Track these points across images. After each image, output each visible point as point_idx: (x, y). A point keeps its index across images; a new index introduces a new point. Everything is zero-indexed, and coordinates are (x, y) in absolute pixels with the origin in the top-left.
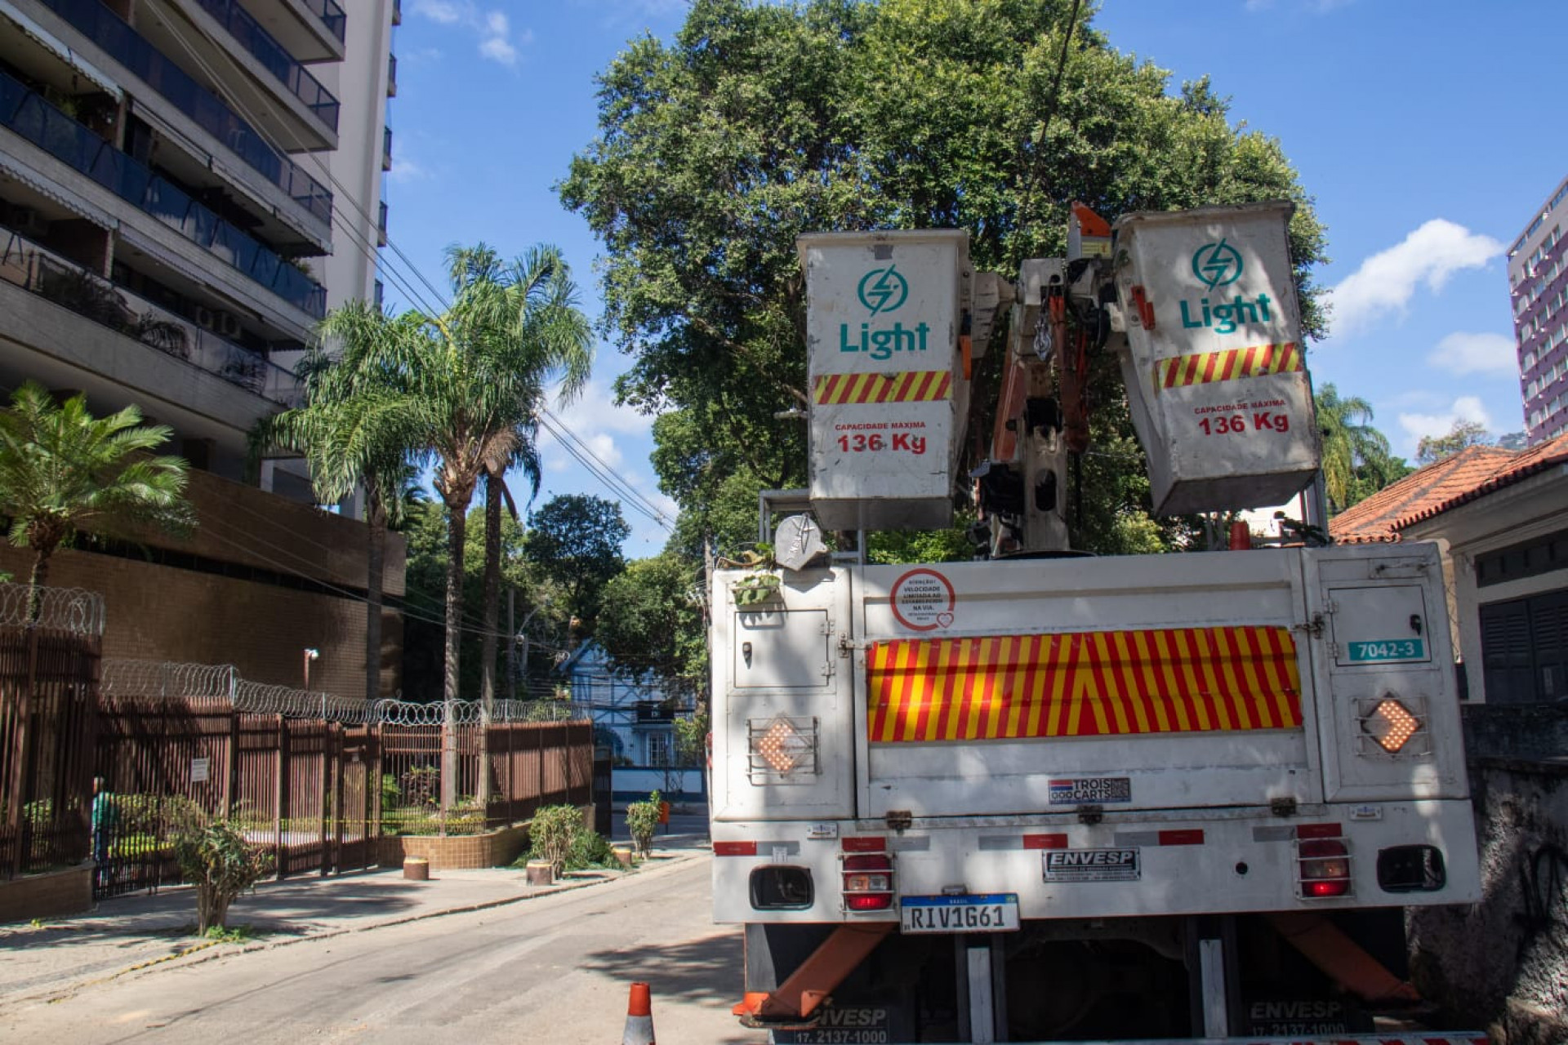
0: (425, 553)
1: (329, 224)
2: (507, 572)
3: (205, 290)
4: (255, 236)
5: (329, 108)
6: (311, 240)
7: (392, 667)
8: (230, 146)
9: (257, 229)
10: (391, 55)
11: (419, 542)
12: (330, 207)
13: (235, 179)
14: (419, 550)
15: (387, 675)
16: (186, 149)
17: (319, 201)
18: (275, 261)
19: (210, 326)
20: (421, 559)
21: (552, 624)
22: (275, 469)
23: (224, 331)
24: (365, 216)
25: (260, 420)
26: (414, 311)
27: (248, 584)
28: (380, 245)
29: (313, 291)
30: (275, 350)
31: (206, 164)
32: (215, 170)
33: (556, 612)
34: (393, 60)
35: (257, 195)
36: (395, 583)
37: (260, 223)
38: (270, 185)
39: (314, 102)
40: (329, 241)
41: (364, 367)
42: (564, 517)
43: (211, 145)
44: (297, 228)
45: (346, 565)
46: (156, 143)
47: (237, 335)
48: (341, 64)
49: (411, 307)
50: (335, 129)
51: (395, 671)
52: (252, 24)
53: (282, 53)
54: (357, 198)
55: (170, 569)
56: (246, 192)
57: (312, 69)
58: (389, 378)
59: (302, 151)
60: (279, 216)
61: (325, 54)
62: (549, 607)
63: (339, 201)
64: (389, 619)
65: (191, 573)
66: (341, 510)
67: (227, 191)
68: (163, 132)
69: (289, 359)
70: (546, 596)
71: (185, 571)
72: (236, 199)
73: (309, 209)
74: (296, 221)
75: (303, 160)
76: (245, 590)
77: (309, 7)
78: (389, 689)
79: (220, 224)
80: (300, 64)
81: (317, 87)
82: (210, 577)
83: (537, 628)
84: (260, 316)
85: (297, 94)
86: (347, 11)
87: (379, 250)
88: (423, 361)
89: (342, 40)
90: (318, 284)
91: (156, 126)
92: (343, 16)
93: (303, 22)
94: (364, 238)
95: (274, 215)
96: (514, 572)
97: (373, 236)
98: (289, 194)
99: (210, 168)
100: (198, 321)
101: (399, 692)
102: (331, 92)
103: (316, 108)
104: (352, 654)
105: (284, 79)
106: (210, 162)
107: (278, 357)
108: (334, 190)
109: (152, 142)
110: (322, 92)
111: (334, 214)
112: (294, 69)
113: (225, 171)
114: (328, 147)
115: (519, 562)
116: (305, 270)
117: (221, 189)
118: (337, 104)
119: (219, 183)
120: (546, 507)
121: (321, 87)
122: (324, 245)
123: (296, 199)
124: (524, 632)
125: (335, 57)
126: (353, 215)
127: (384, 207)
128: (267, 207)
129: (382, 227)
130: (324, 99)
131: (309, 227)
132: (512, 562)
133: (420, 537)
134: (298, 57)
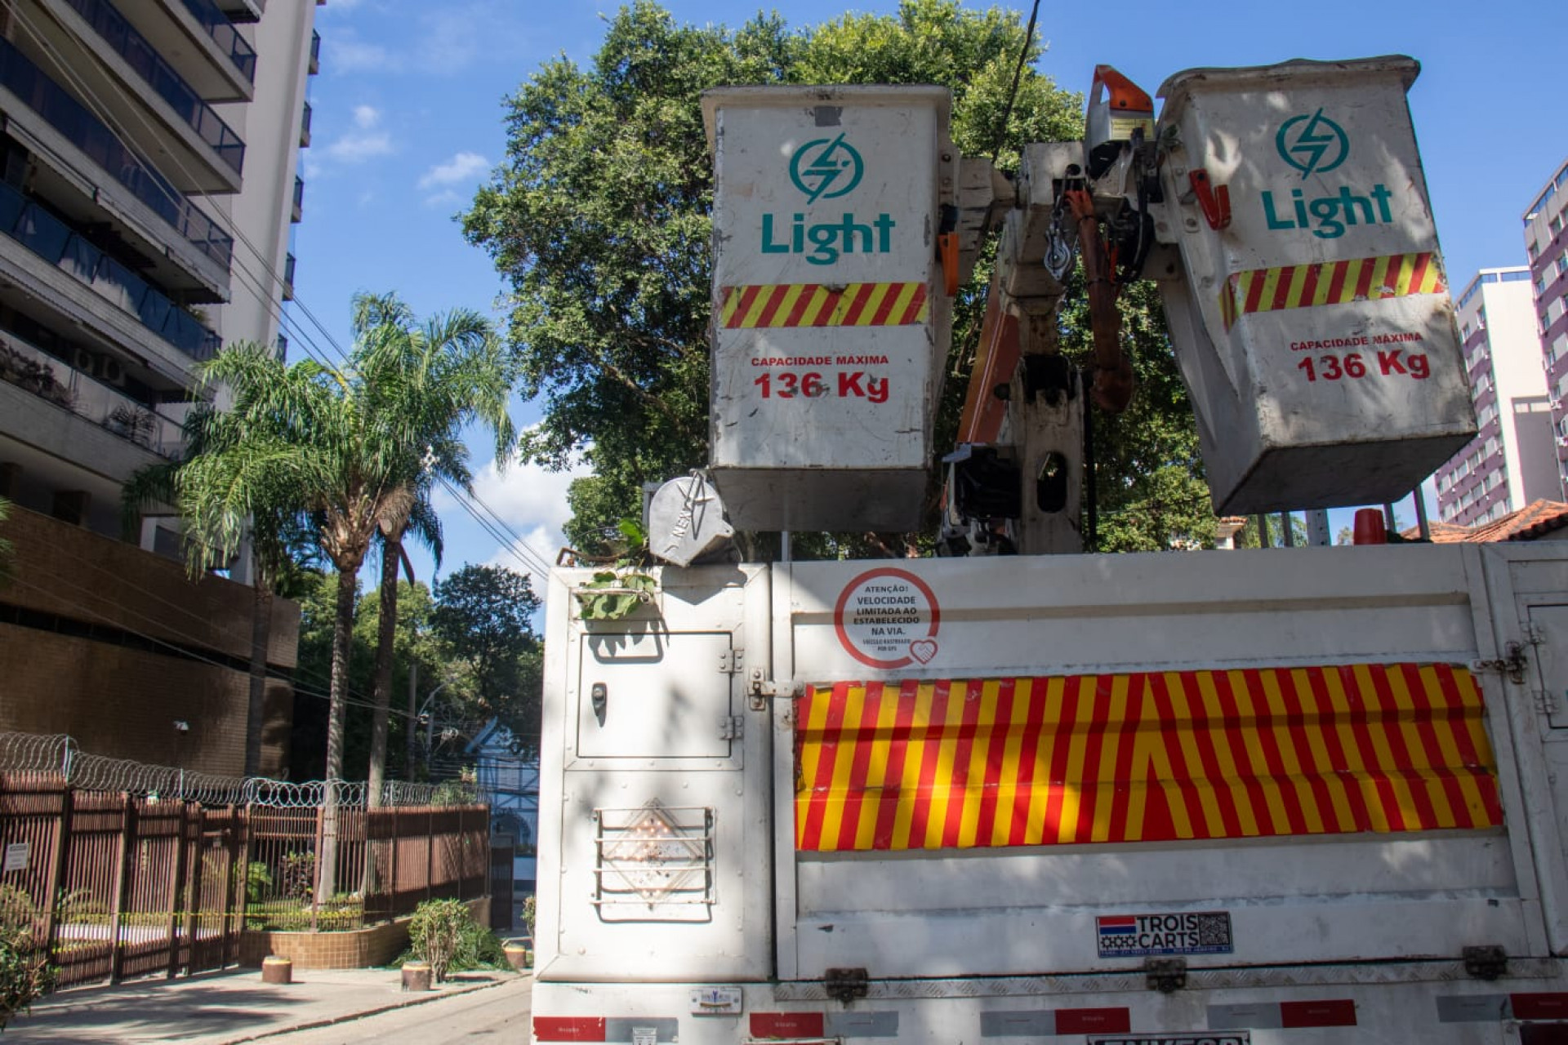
0: (329, 627)
1: (228, 270)
2: (414, 648)
3: (82, 328)
4: (146, 277)
5: (234, 150)
6: (207, 285)
7: (279, 744)
8: (122, 180)
9: (150, 271)
10: (306, 104)
11: (323, 615)
12: (230, 255)
13: (123, 214)
14: (323, 623)
15: (272, 752)
16: (68, 176)
17: (219, 246)
18: (165, 306)
19: (90, 369)
20: (324, 633)
21: (461, 705)
22: (158, 527)
23: (105, 376)
24: (270, 269)
25: (136, 472)
26: (309, 360)
27: (117, 649)
28: (286, 298)
29: (207, 340)
30: (165, 401)
31: (90, 195)
32: (101, 202)
33: (465, 691)
34: (308, 110)
35: (149, 233)
36: (285, 653)
37: (151, 264)
38: (163, 223)
39: (217, 142)
40: (227, 287)
41: (251, 415)
42: (475, 589)
43: (98, 175)
44: (191, 272)
45: (235, 633)
46: (34, 169)
47: (121, 381)
48: (249, 104)
49: (306, 356)
50: (239, 172)
51: (283, 748)
52: (151, 53)
53: (183, 86)
54: (261, 249)
55: (25, 629)
56: (136, 229)
57: (218, 108)
58: (279, 428)
59: (198, 193)
60: (171, 257)
61: (233, 94)
62: (458, 686)
63: (239, 249)
64: (275, 691)
65: (50, 634)
66: (231, 575)
67: (115, 228)
68: (41, 156)
69: (180, 412)
70: (456, 675)
71: (43, 633)
72: (125, 236)
73: (207, 252)
74: (190, 263)
75: (203, 203)
76: (111, 655)
77: (215, 42)
78: (276, 766)
79: (105, 261)
80: (205, 103)
81: (220, 126)
82: (74, 640)
83: (443, 707)
84: (145, 362)
85: (198, 131)
86: (258, 51)
87: (284, 304)
88: (316, 413)
89: (251, 80)
90: (213, 332)
91: (34, 150)
92: (254, 56)
93: (209, 58)
94: (268, 294)
95: (167, 255)
96: (423, 649)
97: (278, 291)
98: (185, 235)
99: (95, 200)
100: (77, 363)
101: (286, 770)
102: (236, 131)
103: (219, 149)
104: (234, 729)
105: (187, 117)
106: (96, 194)
107: (166, 408)
108: (234, 236)
109: (28, 168)
110: (226, 132)
111: (234, 264)
112: (197, 108)
113: (112, 205)
114: (231, 189)
115: (428, 639)
116: (199, 318)
117: (109, 224)
118: (242, 146)
119: (106, 218)
120: (454, 578)
121: (225, 126)
122: (221, 292)
123: (196, 243)
124: (429, 710)
125: (243, 98)
126: (258, 270)
127: (291, 260)
128: (159, 247)
129: (289, 279)
130: (229, 140)
131: (205, 271)
132: (420, 639)
133: (324, 609)
134: (204, 95)
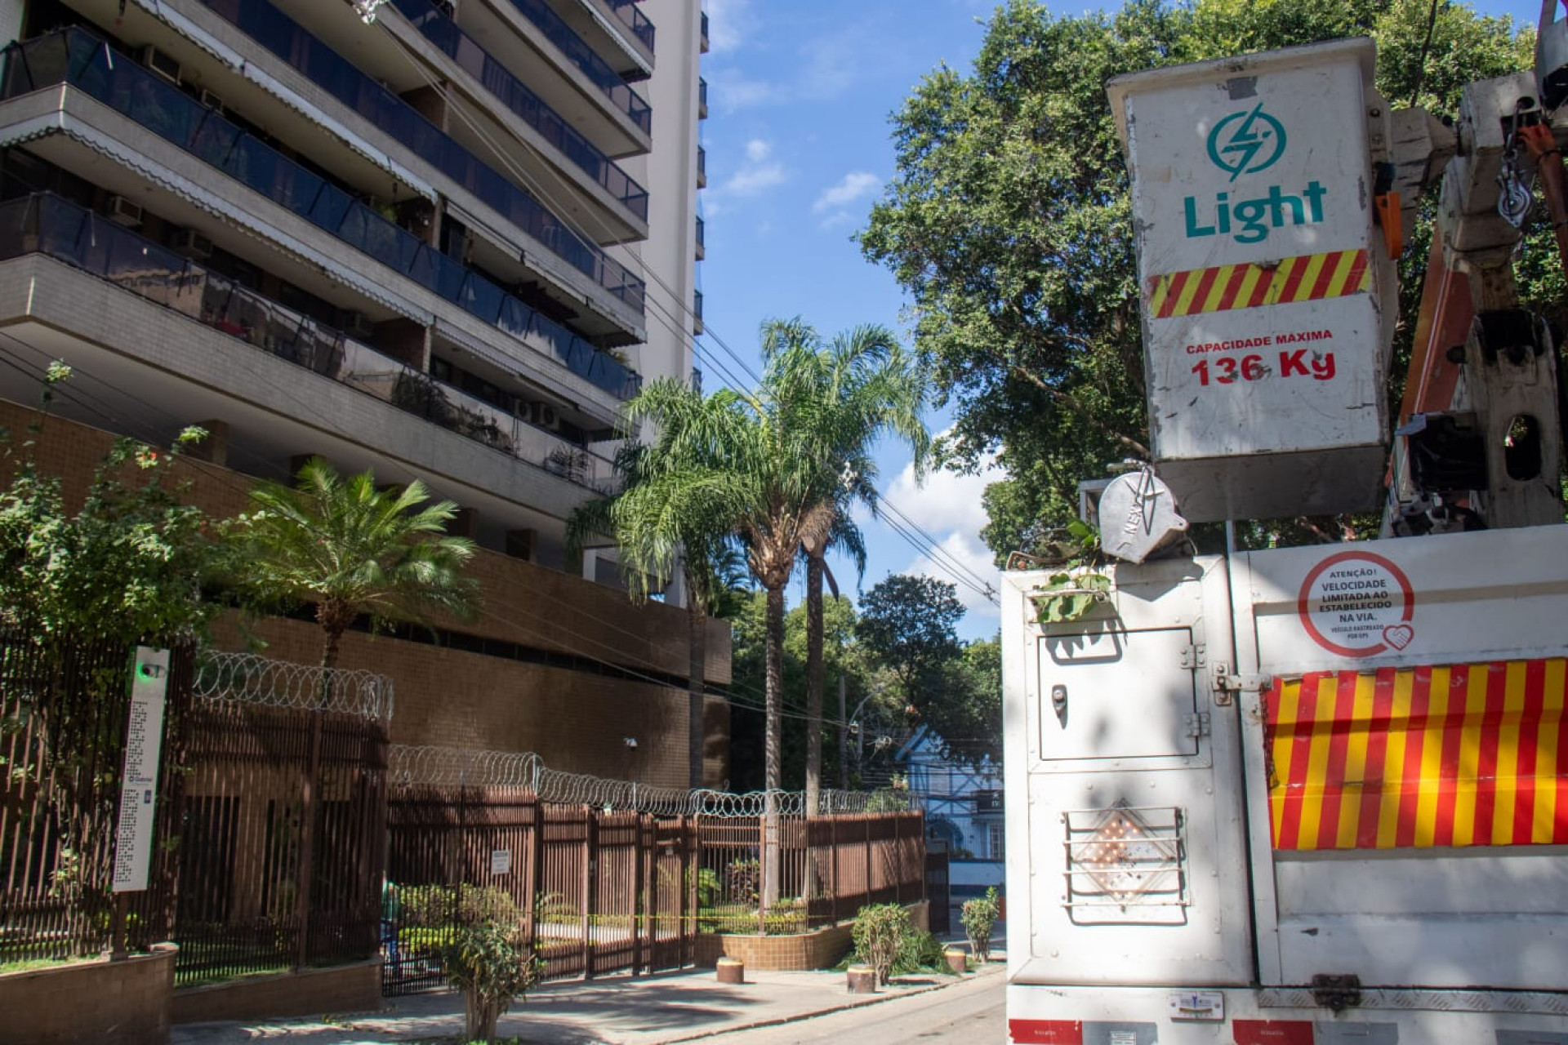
0: (758, 643)
1: (643, 313)
2: (841, 660)
3: (520, 380)
4: (572, 328)
5: (638, 200)
6: (625, 328)
7: (719, 757)
8: (544, 241)
9: (573, 321)
10: (700, 148)
11: (752, 633)
12: (643, 294)
13: (547, 272)
14: (753, 641)
15: (714, 765)
16: (498, 245)
17: (632, 291)
18: (590, 351)
19: (528, 417)
20: (754, 649)
21: (889, 714)
22: (597, 558)
23: (542, 422)
24: (680, 302)
25: (576, 510)
26: (725, 390)
27: (569, 673)
28: (697, 333)
29: (629, 379)
30: (595, 440)
31: (518, 258)
32: (528, 264)
33: (892, 700)
34: (702, 153)
35: (570, 286)
36: (720, 670)
37: (573, 314)
38: (582, 276)
39: (623, 195)
40: (643, 328)
41: (676, 448)
42: (896, 599)
43: (523, 239)
44: (610, 317)
45: (672, 653)
46: (471, 242)
47: (556, 425)
48: (648, 156)
49: (722, 385)
50: (645, 219)
51: (723, 761)
52: (560, 123)
53: (589, 148)
54: (672, 286)
55: (491, 658)
56: (560, 284)
57: (621, 163)
58: (702, 457)
59: (614, 243)
60: (592, 306)
61: (634, 148)
62: (885, 695)
63: (651, 288)
64: (714, 708)
65: (514, 662)
66: (665, 599)
67: (541, 285)
68: (476, 230)
69: (608, 449)
70: (882, 685)
71: (506, 660)
72: (550, 293)
73: (622, 298)
74: (608, 310)
75: (616, 252)
76: (565, 678)
77: (614, 103)
78: (716, 779)
79: (534, 317)
80: (609, 160)
81: (624, 179)
82: (532, 666)
83: (871, 716)
84: (576, 405)
85: (605, 187)
86: (652, 105)
87: (696, 337)
88: (734, 437)
89: (649, 133)
90: (633, 372)
91: (469, 225)
92: (649, 110)
93: (609, 117)
94: (680, 326)
95: (587, 305)
96: (848, 661)
97: (689, 323)
98: (602, 284)
99: (522, 262)
100: (517, 412)
101: (727, 783)
102: (640, 183)
103: (625, 200)
104: (677, 743)
105: (595, 176)
106: (522, 257)
107: (596, 447)
108: (646, 278)
109: (466, 242)
110: (630, 184)
111: (648, 301)
112: (603, 166)
113: (537, 264)
114: (638, 237)
115: (853, 650)
116: (621, 360)
117: (535, 283)
118: (645, 195)
119: (532, 278)
120: (878, 587)
121: (629, 179)
122: (638, 333)
123: (611, 290)
124: (858, 719)
125: (643, 150)
126: (669, 304)
127: (699, 296)
128: (580, 298)
129: (698, 315)
130: (633, 191)
131: (623, 316)
132: (846, 650)
133: (752, 627)
134: (608, 154)
